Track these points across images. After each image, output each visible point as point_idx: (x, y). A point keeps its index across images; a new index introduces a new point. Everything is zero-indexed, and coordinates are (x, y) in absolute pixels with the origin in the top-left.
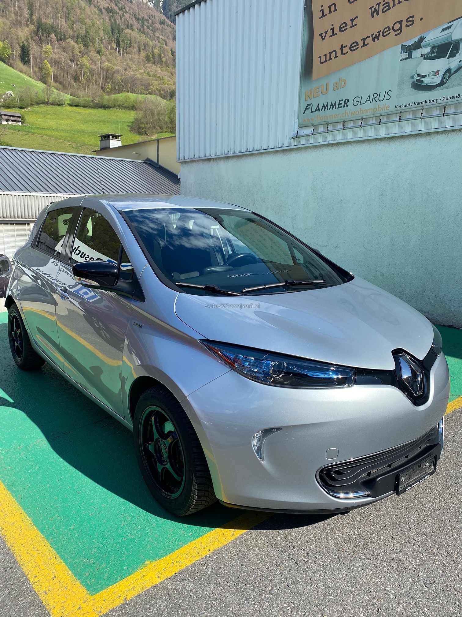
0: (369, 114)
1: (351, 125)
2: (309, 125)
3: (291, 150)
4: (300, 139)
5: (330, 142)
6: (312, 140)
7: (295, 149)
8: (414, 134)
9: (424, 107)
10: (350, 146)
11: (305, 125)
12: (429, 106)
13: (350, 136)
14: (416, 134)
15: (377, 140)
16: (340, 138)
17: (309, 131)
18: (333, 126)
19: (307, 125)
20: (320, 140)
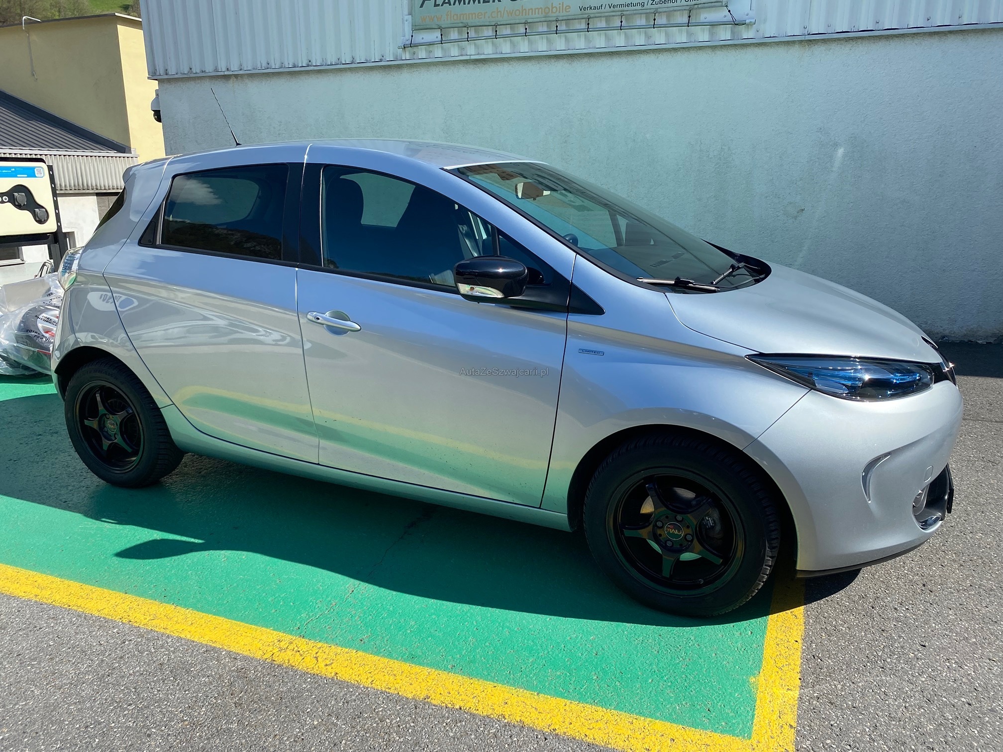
0: (537, 15)
1: (507, 31)
2: (434, 27)
3: (399, 67)
4: (415, 49)
5: (473, 57)
6: (438, 52)
7: (407, 65)
8: (609, 52)
9: (625, 13)
10: (506, 65)
11: (425, 27)
12: (632, 12)
13: (506, 48)
14: (611, 52)
15: (550, 57)
16: (488, 50)
17: (435, 36)
18: (476, 32)
19: (428, 27)
20: (454, 52)
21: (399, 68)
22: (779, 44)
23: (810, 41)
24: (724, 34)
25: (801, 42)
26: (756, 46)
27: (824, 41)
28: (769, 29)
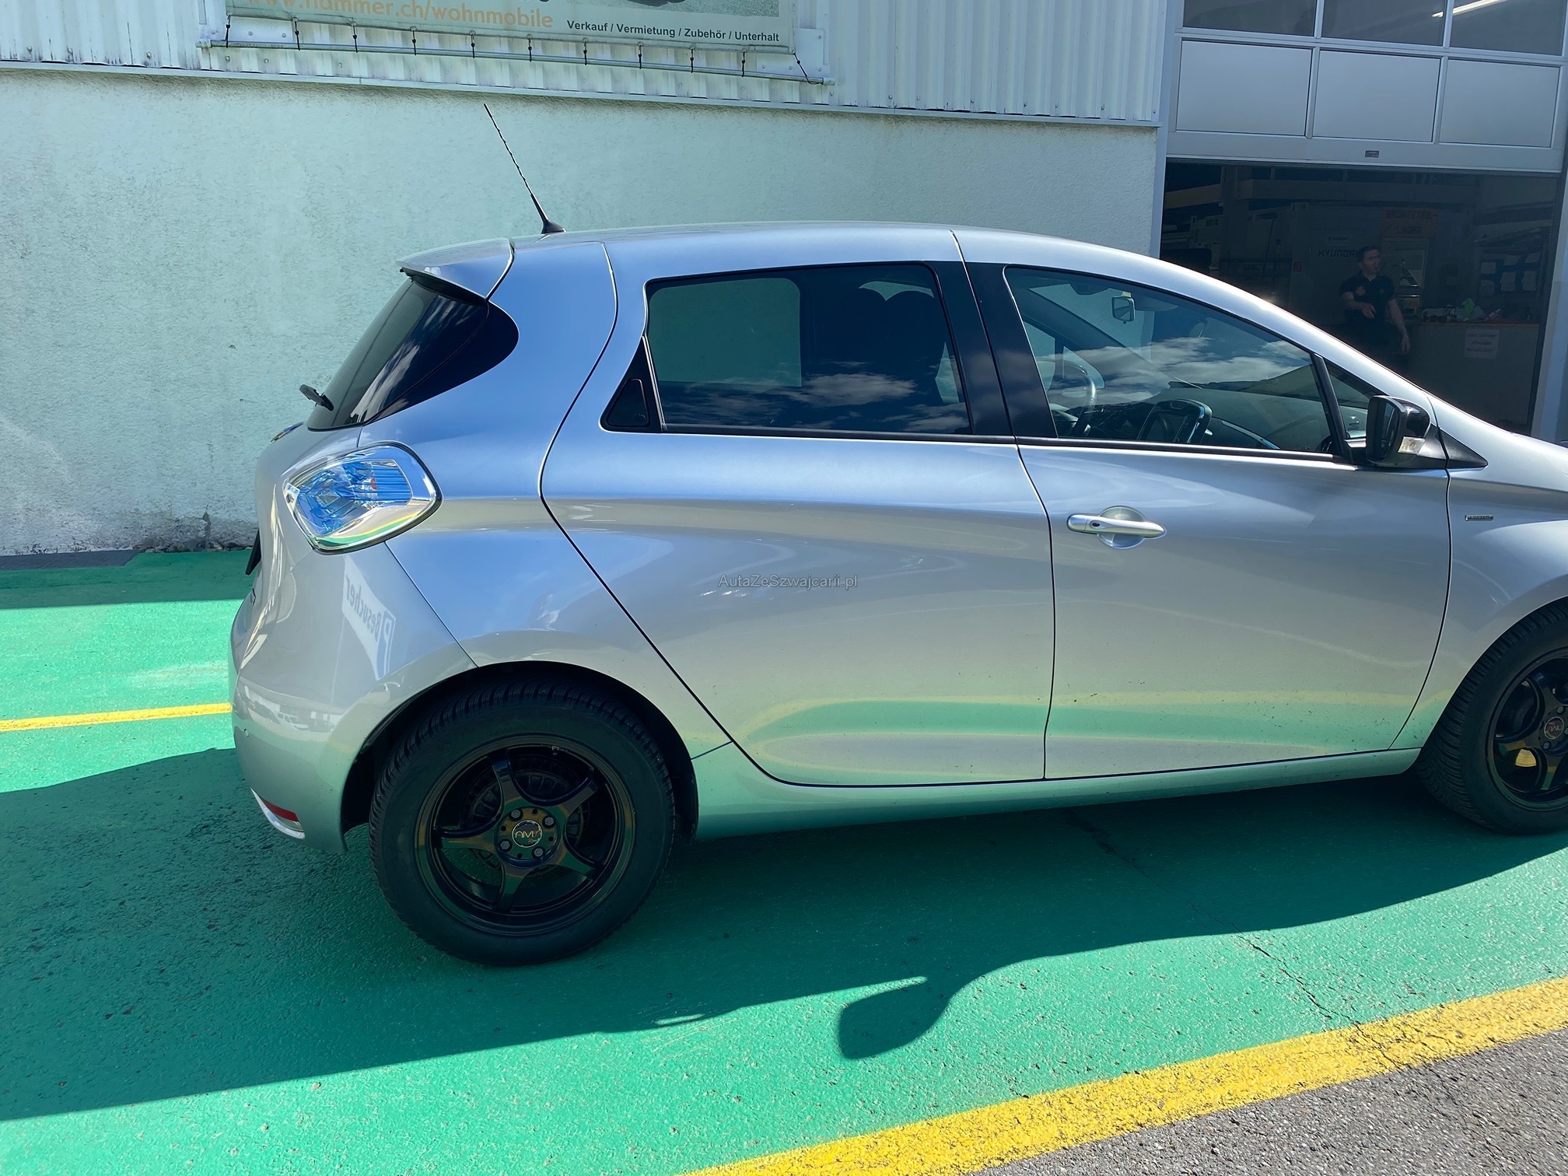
0: (492, 25)
1: (433, 43)
2: (278, 15)
3: (192, 82)
4: (229, 52)
6: (286, 64)
7: (210, 79)
8: (616, 101)
9: (644, 42)
11: (258, 12)
12: (656, 43)
13: (431, 73)
16: (395, 72)
17: (282, 32)
19: (264, 13)
20: (322, 67)
21: (193, 84)
22: (859, 116)
23: (898, 117)
24: (790, 94)
25: (887, 116)
26: (831, 116)
27: (914, 119)
28: (848, 94)
